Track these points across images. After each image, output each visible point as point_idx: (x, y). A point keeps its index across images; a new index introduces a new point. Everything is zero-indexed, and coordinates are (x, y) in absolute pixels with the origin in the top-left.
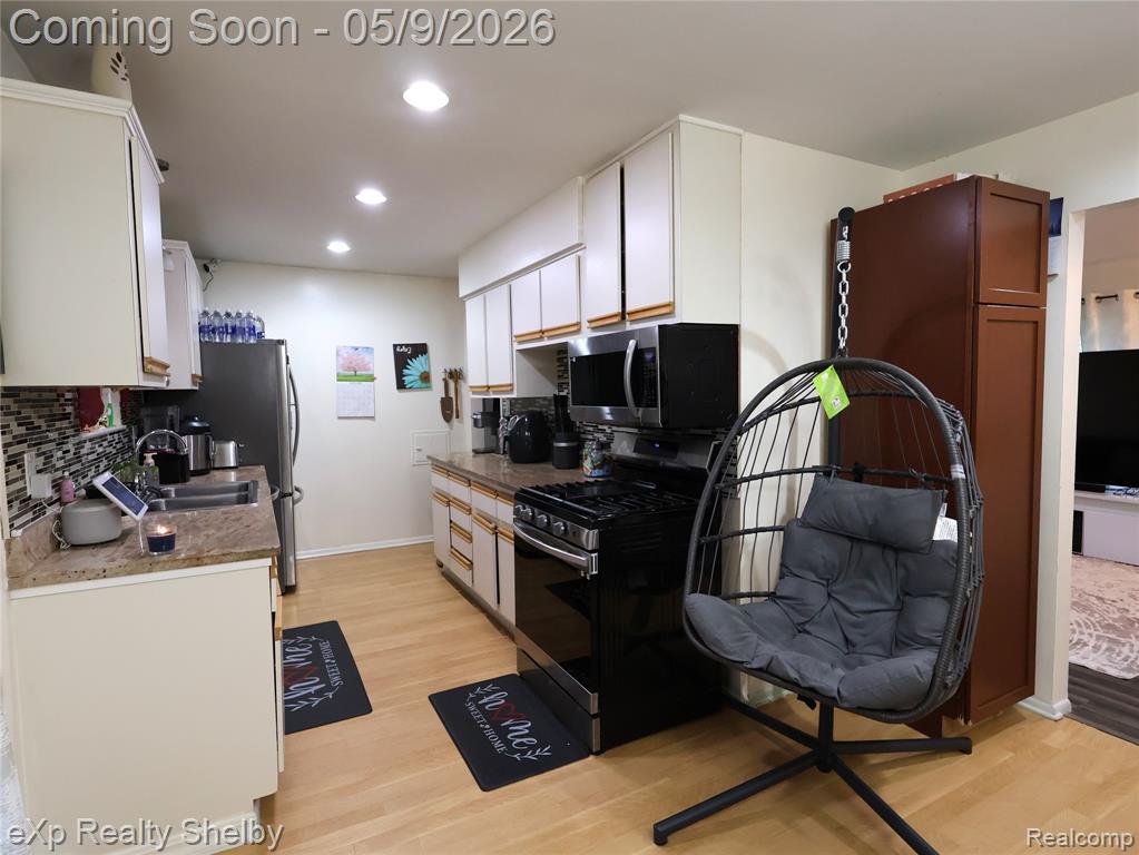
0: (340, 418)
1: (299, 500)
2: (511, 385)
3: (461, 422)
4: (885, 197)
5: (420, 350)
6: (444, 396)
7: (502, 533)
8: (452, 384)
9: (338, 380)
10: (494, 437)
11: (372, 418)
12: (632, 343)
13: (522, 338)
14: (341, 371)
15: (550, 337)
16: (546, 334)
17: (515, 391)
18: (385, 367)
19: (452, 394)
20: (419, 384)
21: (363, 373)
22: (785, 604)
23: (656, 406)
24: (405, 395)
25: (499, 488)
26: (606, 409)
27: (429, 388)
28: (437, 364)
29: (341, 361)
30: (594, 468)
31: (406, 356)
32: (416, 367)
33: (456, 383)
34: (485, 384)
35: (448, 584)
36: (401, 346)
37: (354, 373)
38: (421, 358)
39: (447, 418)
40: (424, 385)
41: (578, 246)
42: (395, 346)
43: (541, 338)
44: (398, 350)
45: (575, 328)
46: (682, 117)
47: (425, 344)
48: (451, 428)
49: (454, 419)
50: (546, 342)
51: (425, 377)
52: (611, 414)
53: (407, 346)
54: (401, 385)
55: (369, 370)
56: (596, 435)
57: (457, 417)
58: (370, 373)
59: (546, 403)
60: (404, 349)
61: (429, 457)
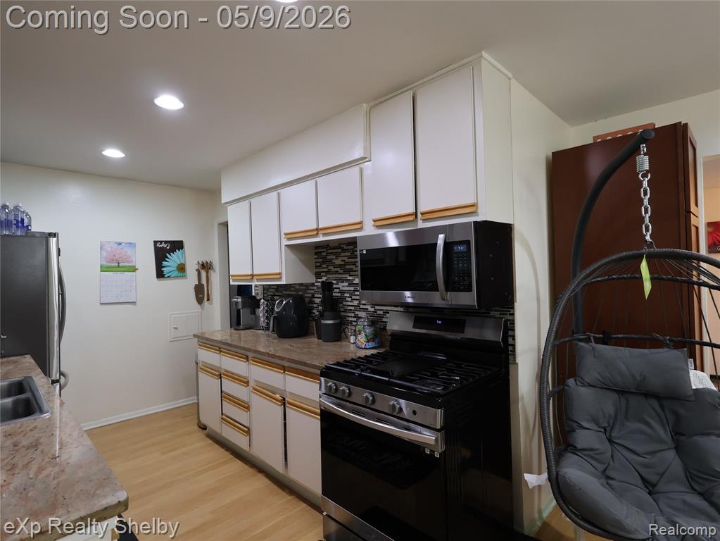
0: (101, 304)
1: (65, 385)
2: (280, 274)
3: (211, 304)
4: (594, 137)
5: (177, 246)
6: (197, 283)
7: (289, 403)
8: (204, 274)
9: (101, 271)
10: (253, 316)
11: (134, 303)
12: (441, 237)
13: (290, 236)
14: (105, 263)
15: (324, 235)
16: (321, 232)
17: (284, 278)
18: (146, 260)
19: (204, 281)
20: (176, 273)
21: (126, 264)
22: (585, 455)
23: (470, 290)
24: (163, 282)
25: (287, 364)
26: (408, 294)
27: (184, 277)
28: (191, 257)
29: (104, 254)
30: (368, 342)
31: (164, 251)
32: (173, 260)
33: (207, 273)
34: (250, 273)
35: (217, 446)
36: (161, 242)
37: (117, 264)
38: (178, 253)
39: (200, 301)
40: (180, 274)
41: (362, 159)
42: (155, 242)
43: (317, 235)
44: (158, 245)
45: (358, 226)
46: (484, 54)
47: (182, 241)
48: (203, 309)
49: (206, 302)
50: (321, 238)
51: (182, 268)
52: (412, 297)
53: (166, 242)
54: (160, 274)
55: (131, 262)
56: (357, 313)
57: (208, 300)
58: (132, 264)
59: (304, 287)
60: (163, 245)
61: (195, 336)
